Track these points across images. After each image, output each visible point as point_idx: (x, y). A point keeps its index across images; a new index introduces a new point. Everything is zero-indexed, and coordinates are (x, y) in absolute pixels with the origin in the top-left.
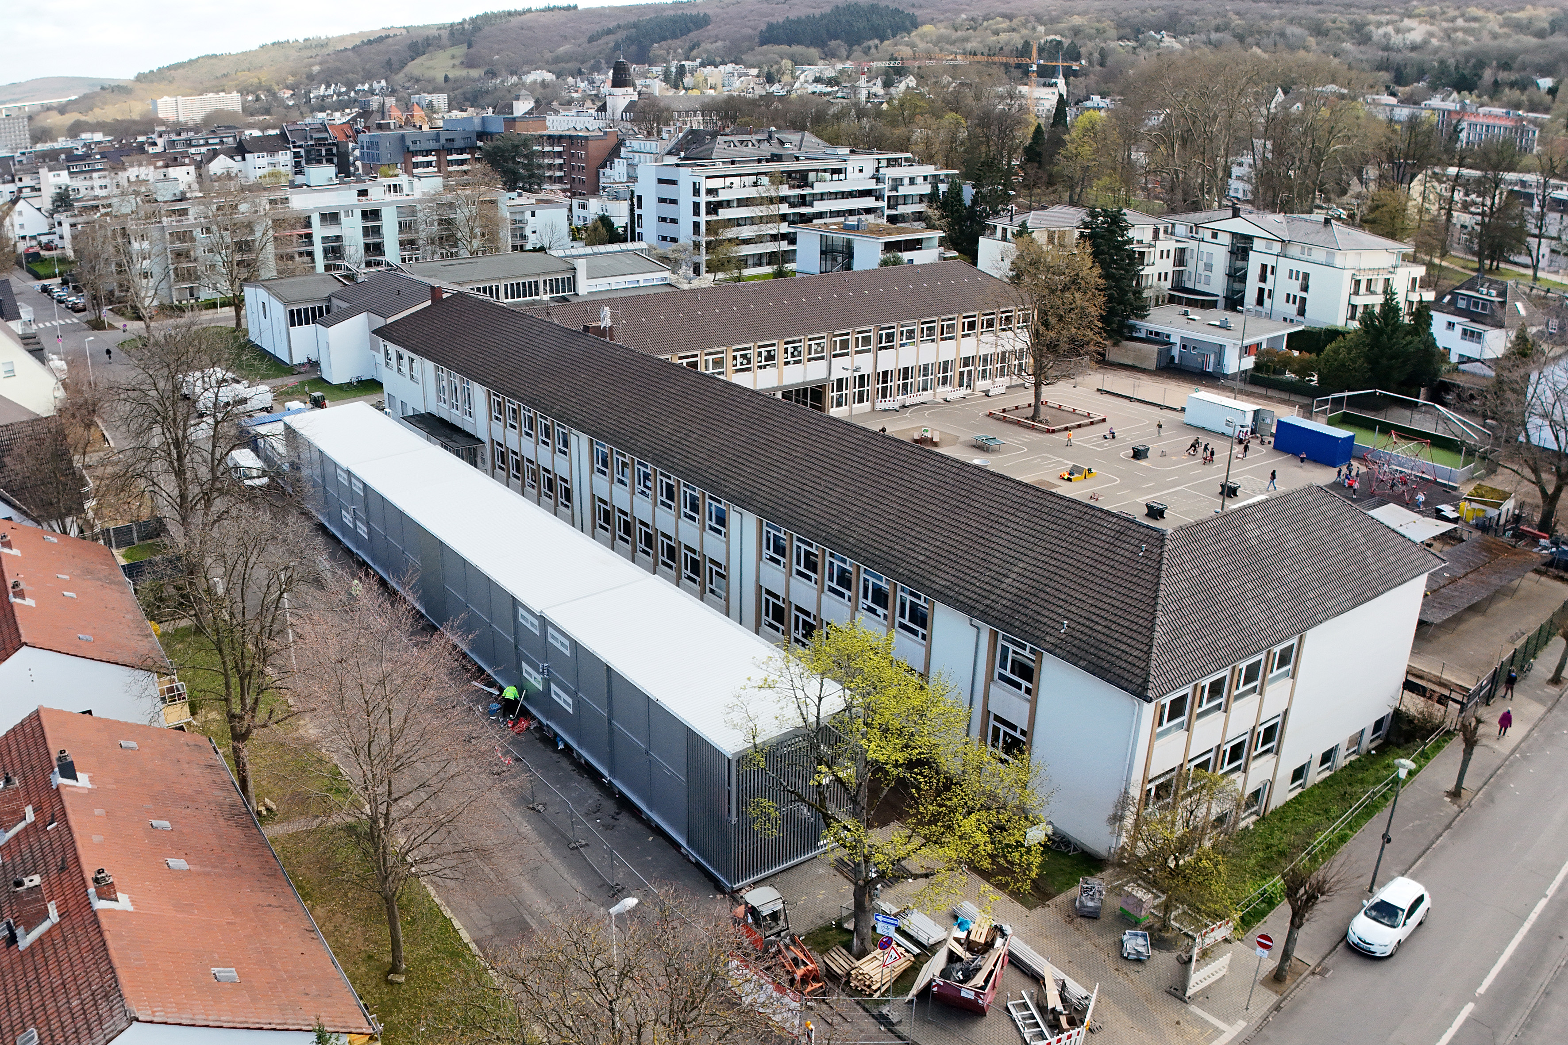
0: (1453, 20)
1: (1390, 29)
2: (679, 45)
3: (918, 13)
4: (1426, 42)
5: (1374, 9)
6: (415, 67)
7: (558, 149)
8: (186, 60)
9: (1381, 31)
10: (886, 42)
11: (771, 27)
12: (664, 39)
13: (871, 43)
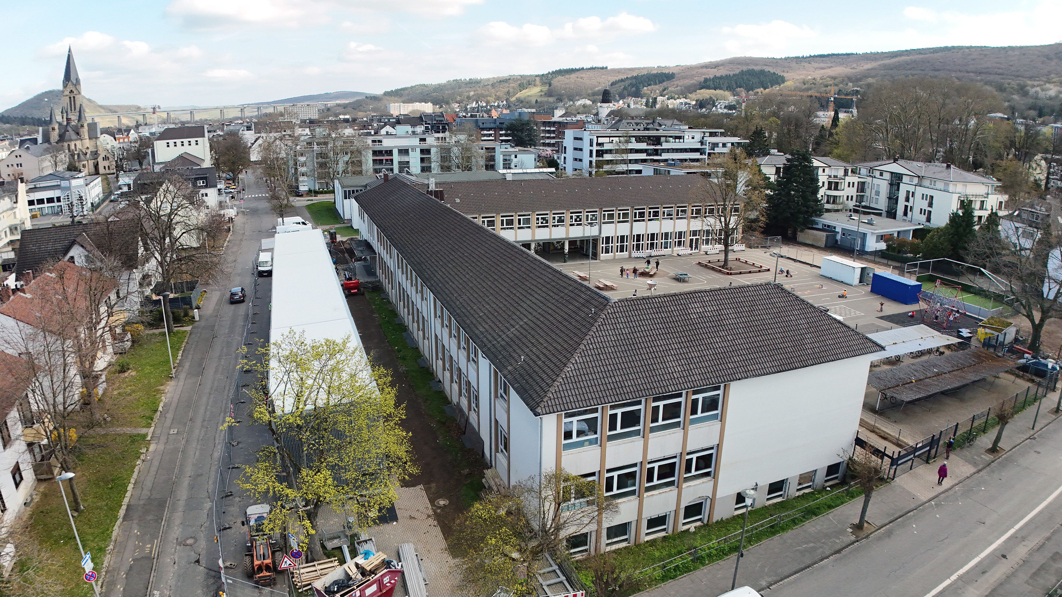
1: (1038, 89)
2: (657, 88)
4: (1057, 97)
5: (1031, 78)
6: (521, 95)
7: (553, 129)
9: (1034, 90)
10: (767, 90)
11: (706, 80)
12: (650, 85)
13: (759, 90)
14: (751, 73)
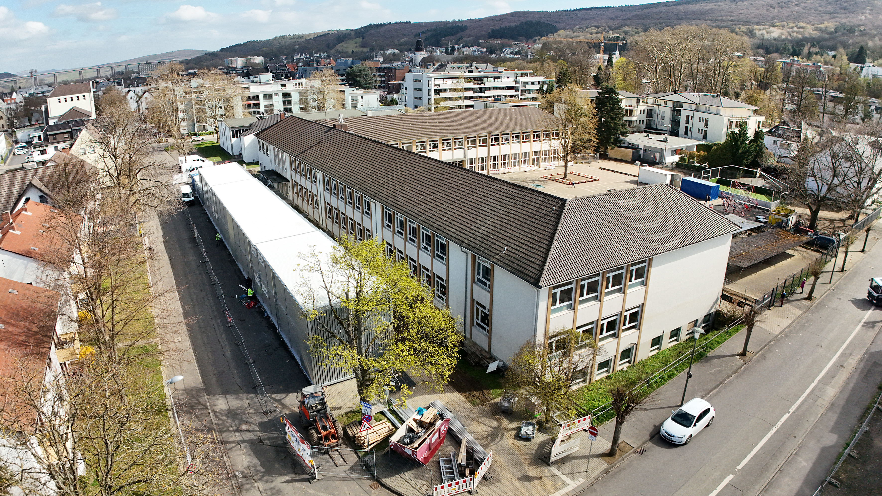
0: (792, 28)
1: (764, 32)
2: (453, 39)
3: (558, 25)
4: (779, 37)
5: (757, 24)
6: (340, 47)
7: (383, 74)
8: (242, 43)
9: (761, 32)
10: (543, 38)
11: (493, 31)
12: (447, 36)
13: (537, 38)
14: (529, 24)
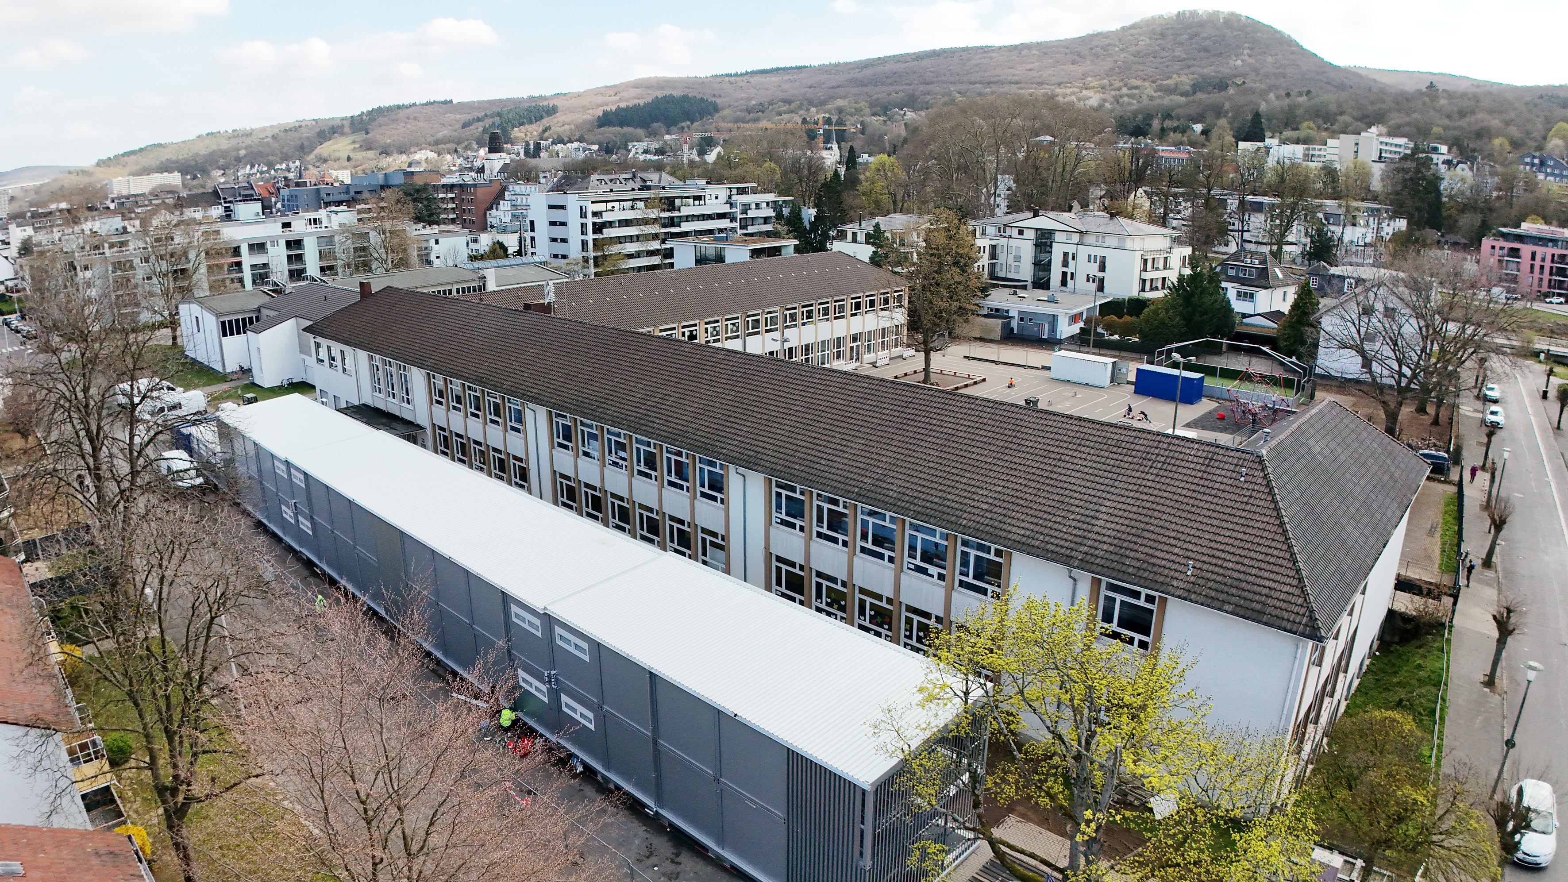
0: (1119, 89)
1: (1073, 98)
2: (535, 129)
3: (718, 101)
4: (1101, 106)
5: (1060, 85)
6: (325, 149)
7: (450, 195)
8: (137, 148)
9: (1067, 100)
10: (696, 124)
11: (606, 114)
12: (522, 124)
13: (684, 124)
14: (669, 100)
